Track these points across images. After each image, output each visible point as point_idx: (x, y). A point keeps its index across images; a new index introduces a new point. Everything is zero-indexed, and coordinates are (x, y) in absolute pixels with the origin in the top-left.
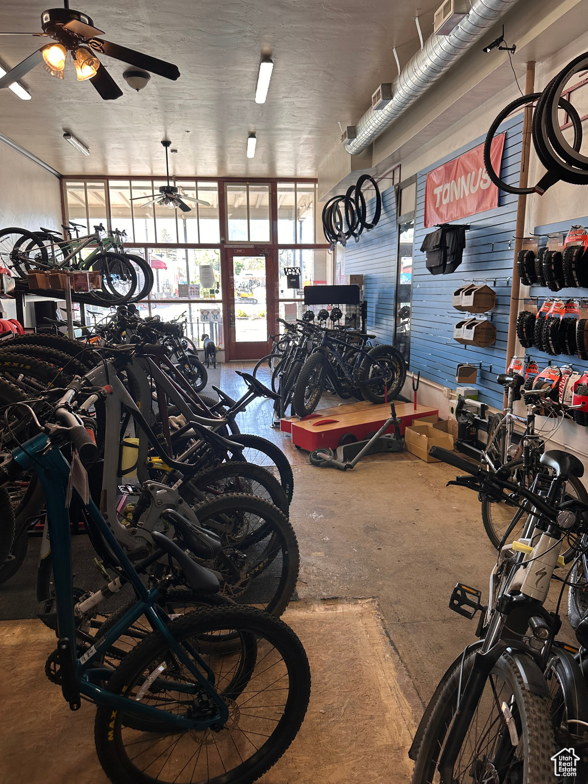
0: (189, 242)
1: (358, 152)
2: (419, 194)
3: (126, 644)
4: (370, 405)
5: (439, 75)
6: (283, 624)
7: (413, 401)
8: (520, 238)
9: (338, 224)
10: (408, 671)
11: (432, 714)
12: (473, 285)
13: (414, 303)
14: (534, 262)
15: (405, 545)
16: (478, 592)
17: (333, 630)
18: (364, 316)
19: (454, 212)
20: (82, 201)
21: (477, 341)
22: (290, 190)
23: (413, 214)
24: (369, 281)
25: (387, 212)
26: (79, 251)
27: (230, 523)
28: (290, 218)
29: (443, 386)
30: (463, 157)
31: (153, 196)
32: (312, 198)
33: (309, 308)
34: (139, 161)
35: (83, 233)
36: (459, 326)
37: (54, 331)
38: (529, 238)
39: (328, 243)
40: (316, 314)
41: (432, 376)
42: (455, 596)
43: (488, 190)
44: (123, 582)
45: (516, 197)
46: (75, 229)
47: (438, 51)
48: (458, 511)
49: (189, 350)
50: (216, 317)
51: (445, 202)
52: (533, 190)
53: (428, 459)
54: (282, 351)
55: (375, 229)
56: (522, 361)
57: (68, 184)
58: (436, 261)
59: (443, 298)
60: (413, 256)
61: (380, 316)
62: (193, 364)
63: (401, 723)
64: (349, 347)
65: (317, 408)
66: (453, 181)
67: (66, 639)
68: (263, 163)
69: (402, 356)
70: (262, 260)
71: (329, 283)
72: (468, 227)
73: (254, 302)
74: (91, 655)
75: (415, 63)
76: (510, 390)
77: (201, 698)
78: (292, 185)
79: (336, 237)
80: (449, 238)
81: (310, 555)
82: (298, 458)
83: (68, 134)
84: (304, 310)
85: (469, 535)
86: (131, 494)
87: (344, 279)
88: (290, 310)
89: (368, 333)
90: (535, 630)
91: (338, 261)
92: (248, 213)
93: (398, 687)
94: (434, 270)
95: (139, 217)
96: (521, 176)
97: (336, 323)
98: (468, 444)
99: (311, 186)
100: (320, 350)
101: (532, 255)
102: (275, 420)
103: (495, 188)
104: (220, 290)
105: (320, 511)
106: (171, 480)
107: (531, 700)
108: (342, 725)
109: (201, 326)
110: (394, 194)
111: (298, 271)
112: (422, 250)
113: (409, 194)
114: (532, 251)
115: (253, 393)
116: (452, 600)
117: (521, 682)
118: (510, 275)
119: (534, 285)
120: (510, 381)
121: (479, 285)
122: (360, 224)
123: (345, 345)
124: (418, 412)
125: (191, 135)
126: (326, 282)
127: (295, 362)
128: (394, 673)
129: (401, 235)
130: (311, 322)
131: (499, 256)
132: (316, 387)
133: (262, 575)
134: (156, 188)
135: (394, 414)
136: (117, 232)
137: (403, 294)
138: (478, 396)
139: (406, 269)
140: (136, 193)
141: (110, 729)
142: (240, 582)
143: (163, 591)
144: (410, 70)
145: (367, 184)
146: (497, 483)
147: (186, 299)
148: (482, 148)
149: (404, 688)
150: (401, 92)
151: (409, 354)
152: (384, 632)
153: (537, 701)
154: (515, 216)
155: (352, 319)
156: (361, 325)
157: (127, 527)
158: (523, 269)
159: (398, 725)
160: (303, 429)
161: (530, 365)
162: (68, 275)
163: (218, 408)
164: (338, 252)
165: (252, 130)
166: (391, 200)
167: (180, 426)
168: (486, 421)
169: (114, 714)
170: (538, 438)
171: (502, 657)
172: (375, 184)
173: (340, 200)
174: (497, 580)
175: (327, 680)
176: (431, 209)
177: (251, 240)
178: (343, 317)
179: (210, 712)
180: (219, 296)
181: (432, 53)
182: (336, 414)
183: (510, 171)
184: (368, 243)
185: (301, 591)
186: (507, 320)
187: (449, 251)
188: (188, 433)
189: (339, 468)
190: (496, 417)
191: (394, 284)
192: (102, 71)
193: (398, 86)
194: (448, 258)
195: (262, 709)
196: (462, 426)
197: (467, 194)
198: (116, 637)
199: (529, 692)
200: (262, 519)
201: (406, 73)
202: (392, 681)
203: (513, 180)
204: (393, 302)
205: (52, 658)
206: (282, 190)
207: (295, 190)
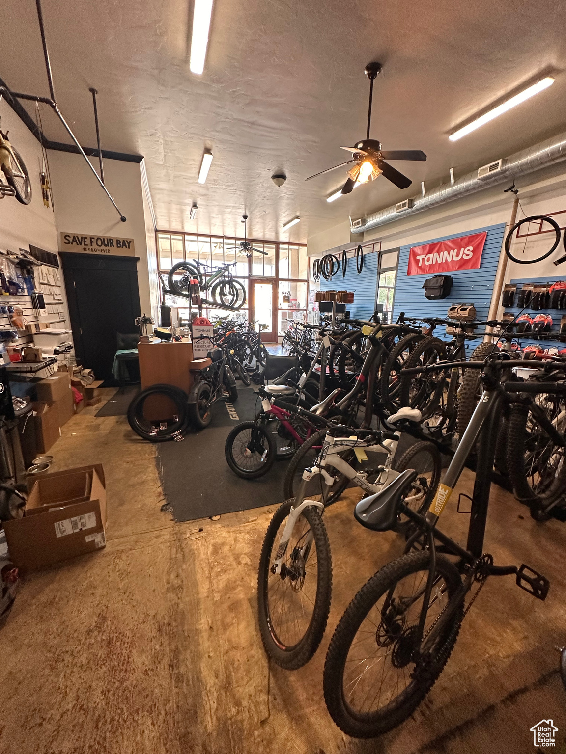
2: (402, 258)
20: (168, 247)
23: (394, 268)
38: (509, 285)
57: (160, 235)
58: (432, 294)
70: (271, 286)
75: (444, 191)
78: (287, 246)
83: (195, 206)
94: (431, 297)
104: (247, 302)
110: (375, 256)
111: (289, 294)
112: (422, 287)
113: (390, 257)
114: (513, 291)
118: (487, 302)
131: (478, 292)
140: (201, 244)
144: (437, 194)
150: (419, 204)
158: (507, 299)
166: (373, 259)
177: (265, 275)
193: (421, 201)
201: (432, 196)
206: (283, 249)
207: (289, 249)
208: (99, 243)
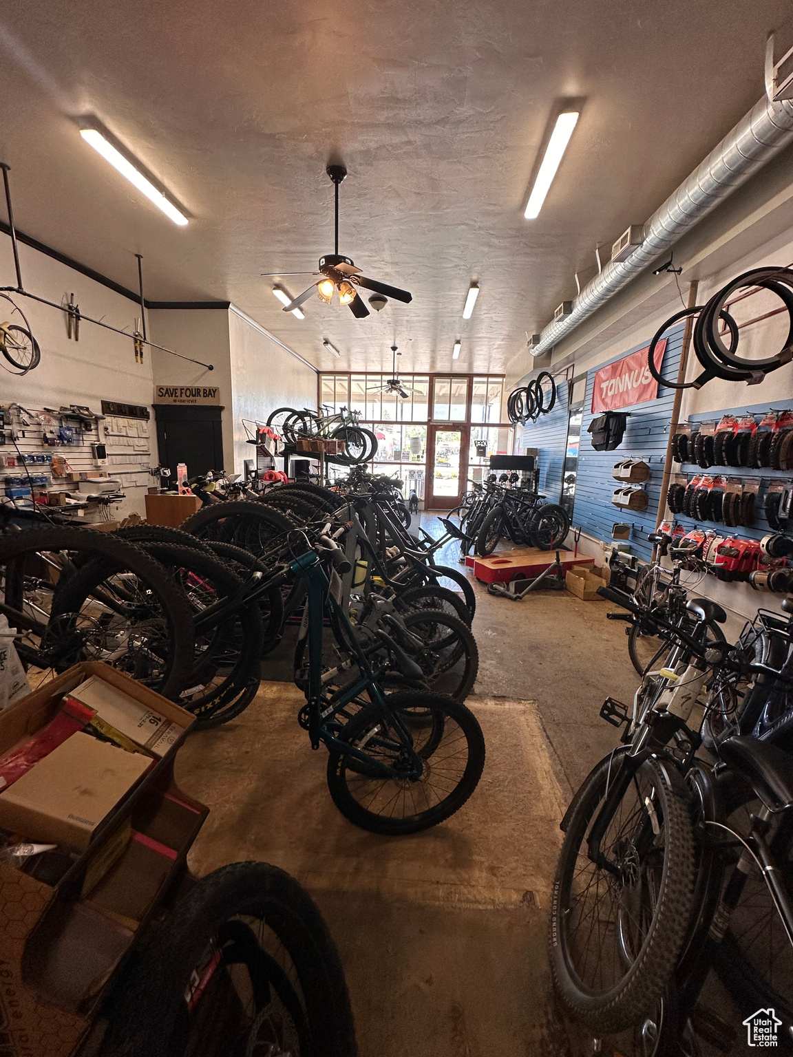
0: (404, 420)
1: (539, 355)
2: (588, 387)
3: (352, 709)
4: (538, 551)
5: (612, 293)
6: (467, 709)
7: (574, 549)
8: (675, 424)
9: (520, 408)
10: (560, 761)
11: (582, 798)
12: (631, 461)
13: (579, 473)
14: (687, 444)
15: (561, 663)
16: (625, 706)
17: (500, 720)
18: (537, 481)
19: (617, 402)
20: (331, 390)
21: (631, 506)
22: (483, 383)
23: (582, 403)
24: (542, 453)
25: (560, 401)
26: (328, 425)
27: (427, 631)
28: (481, 403)
29: (599, 539)
30: (628, 359)
31: (381, 387)
32: (500, 389)
33: (492, 472)
34: (373, 361)
35: (331, 413)
36: (617, 492)
37: (308, 481)
38: (683, 425)
39: (510, 423)
40: (498, 477)
41: (591, 531)
42: (605, 707)
43: (649, 385)
44: (352, 663)
45: (674, 390)
46: (326, 409)
47: (614, 275)
48: (607, 640)
49: (399, 500)
50: (420, 476)
51: (610, 394)
52: (690, 385)
53: (584, 597)
54: (469, 504)
55: (550, 414)
56: (671, 524)
57: (323, 377)
58: (600, 440)
59: (604, 470)
60: (581, 434)
61: (550, 481)
62: (401, 510)
63: (553, 801)
64: (523, 504)
65: (495, 551)
66: (618, 378)
67: (315, 698)
68: (465, 362)
69: (567, 513)
70: (459, 434)
71: (509, 454)
72: (629, 414)
73: (448, 465)
74: (330, 712)
75: (593, 285)
76: (659, 547)
77: (404, 755)
78: (485, 379)
79: (518, 419)
80: (612, 423)
81: (485, 662)
82: (478, 588)
83: (326, 342)
84: (489, 474)
85: (616, 661)
86: (358, 601)
87: (522, 451)
88: (477, 473)
89: (539, 494)
90: (679, 744)
91: (517, 437)
92: (449, 399)
93: (551, 772)
94: (598, 447)
95: (370, 401)
96: (680, 373)
97: (514, 485)
98: (618, 588)
99: (500, 380)
100: (501, 505)
101: (685, 438)
102: (461, 557)
103: (655, 382)
104: (425, 455)
105: (494, 630)
106: (387, 595)
107: (673, 799)
108: (506, 794)
109: (408, 482)
110: (567, 387)
111: (485, 444)
112: (589, 431)
113: (579, 388)
114: (685, 435)
115: (449, 535)
116: (603, 710)
117: (665, 783)
118: (664, 453)
119: (685, 462)
120: (660, 540)
121: (636, 461)
122: (538, 409)
123: (520, 502)
124: (577, 559)
125: (413, 343)
126: (506, 453)
127: (479, 513)
128: (549, 761)
129: (571, 418)
130: (494, 483)
131: (655, 438)
132: (495, 533)
133: (448, 672)
134: (384, 381)
135: (558, 560)
136: (355, 413)
137: (570, 465)
138: (629, 550)
139: (574, 445)
140: (370, 385)
141: (338, 767)
142: (432, 676)
143: (382, 673)
144: (588, 290)
145: (546, 379)
146: (651, 619)
147: (399, 461)
148: (647, 351)
149: (556, 774)
150: (579, 307)
151: (573, 512)
152: (541, 728)
153: (679, 801)
154: (672, 406)
155: (527, 483)
156: (534, 488)
157: (356, 625)
158: (676, 448)
159: (551, 802)
160: (484, 566)
161: (677, 528)
162: (323, 442)
163: (421, 544)
164: (518, 429)
165: (458, 338)
166: (565, 392)
167: (392, 555)
168: (636, 571)
169: (342, 757)
170: (681, 588)
171: (647, 761)
172: (552, 379)
173: (522, 391)
174: (640, 699)
175: (495, 758)
176: (598, 399)
177: (451, 419)
178: (520, 480)
179: (409, 767)
180: (424, 460)
181: (608, 276)
182: (510, 556)
183: (669, 369)
184: (543, 423)
185: (477, 688)
186: (659, 490)
187: (611, 433)
188: (400, 561)
189: (510, 598)
190: (645, 568)
191: (563, 457)
192: (357, 298)
193: (577, 303)
194: (611, 438)
195: (444, 771)
196: (614, 574)
197: (630, 388)
198: (345, 704)
199: (671, 792)
200: (449, 630)
201: (584, 293)
202: (547, 767)
203: (671, 377)
204: (561, 470)
205: (303, 710)
206: (477, 382)
207: (488, 383)
208: (188, 393)
